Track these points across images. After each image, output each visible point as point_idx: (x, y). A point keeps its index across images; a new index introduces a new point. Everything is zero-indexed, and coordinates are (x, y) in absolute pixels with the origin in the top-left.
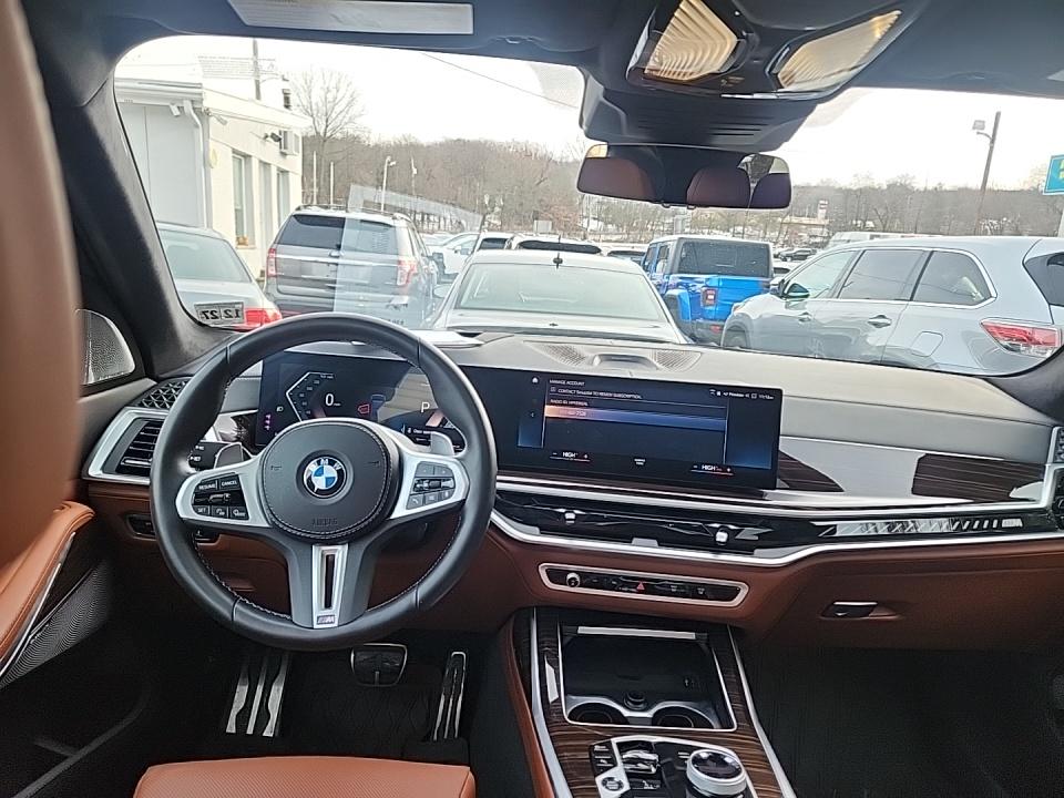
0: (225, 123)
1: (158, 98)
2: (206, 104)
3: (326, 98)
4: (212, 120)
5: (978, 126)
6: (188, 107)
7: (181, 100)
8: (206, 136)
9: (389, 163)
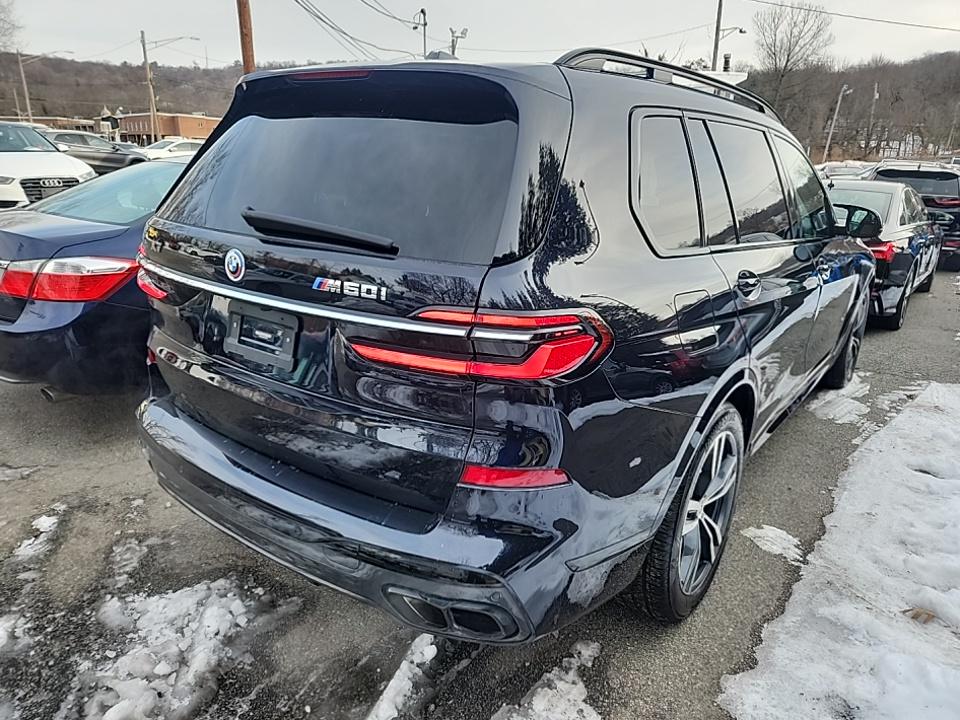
3: (791, 33)
9: (845, 91)
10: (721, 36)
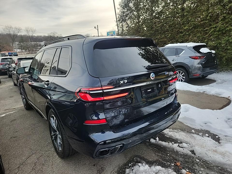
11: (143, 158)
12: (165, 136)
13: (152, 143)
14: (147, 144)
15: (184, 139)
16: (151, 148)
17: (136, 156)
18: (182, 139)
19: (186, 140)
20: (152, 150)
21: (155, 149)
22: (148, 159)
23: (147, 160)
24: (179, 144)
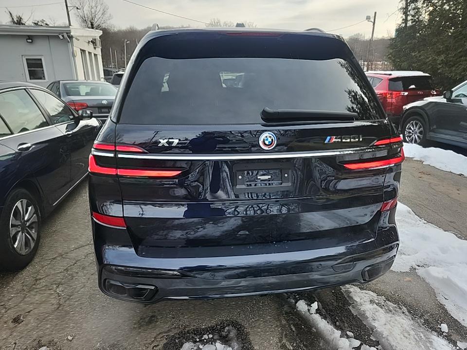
0: (79, 40)
1: (55, 33)
2: (72, 34)
3: (91, 12)
4: (74, 39)
5: (368, 18)
6: (66, 35)
7: (63, 33)
8: (72, 45)
9: (126, 42)
10: (69, 10)
11: (247, 335)
12: (350, 308)
13: (297, 310)
14: (286, 308)
15: (390, 338)
16: (284, 322)
17: (235, 324)
18: (385, 334)
19: (392, 343)
20: (283, 326)
21: (292, 327)
22: (253, 342)
23: (250, 344)
24: (361, 344)
